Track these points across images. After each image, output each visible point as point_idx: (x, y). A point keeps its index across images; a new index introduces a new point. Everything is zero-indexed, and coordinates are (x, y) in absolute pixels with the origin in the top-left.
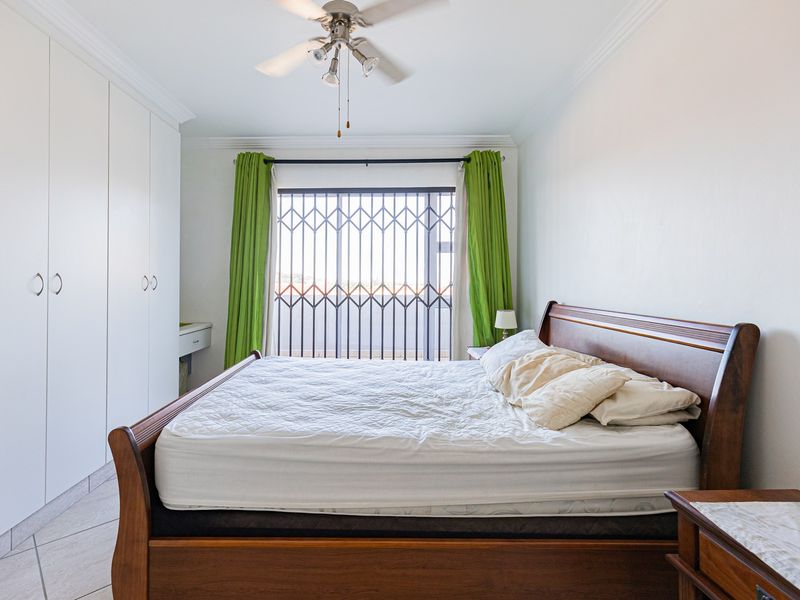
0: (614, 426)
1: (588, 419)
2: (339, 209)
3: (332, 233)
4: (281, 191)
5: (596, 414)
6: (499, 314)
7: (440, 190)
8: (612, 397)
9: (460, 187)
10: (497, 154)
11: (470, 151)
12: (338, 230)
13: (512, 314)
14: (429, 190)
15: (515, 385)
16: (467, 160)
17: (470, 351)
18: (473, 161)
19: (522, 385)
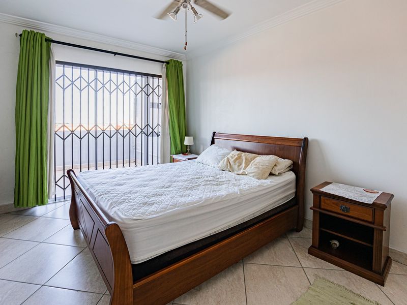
0: (280, 174)
1: (271, 174)
2: (96, 79)
3: (92, 92)
4: (57, 62)
5: (273, 172)
6: (186, 139)
7: (153, 76)
8: (275, 165)
9: (164, 76)
10: (181, 62)
11: (169, 59)
12: (96, 91)
13: (192, 138)
14: (148, 75)
15: (236, 167)
16: (168, 63)
17: (175, 157)
18: (170, 64)
19: (239, 166)
